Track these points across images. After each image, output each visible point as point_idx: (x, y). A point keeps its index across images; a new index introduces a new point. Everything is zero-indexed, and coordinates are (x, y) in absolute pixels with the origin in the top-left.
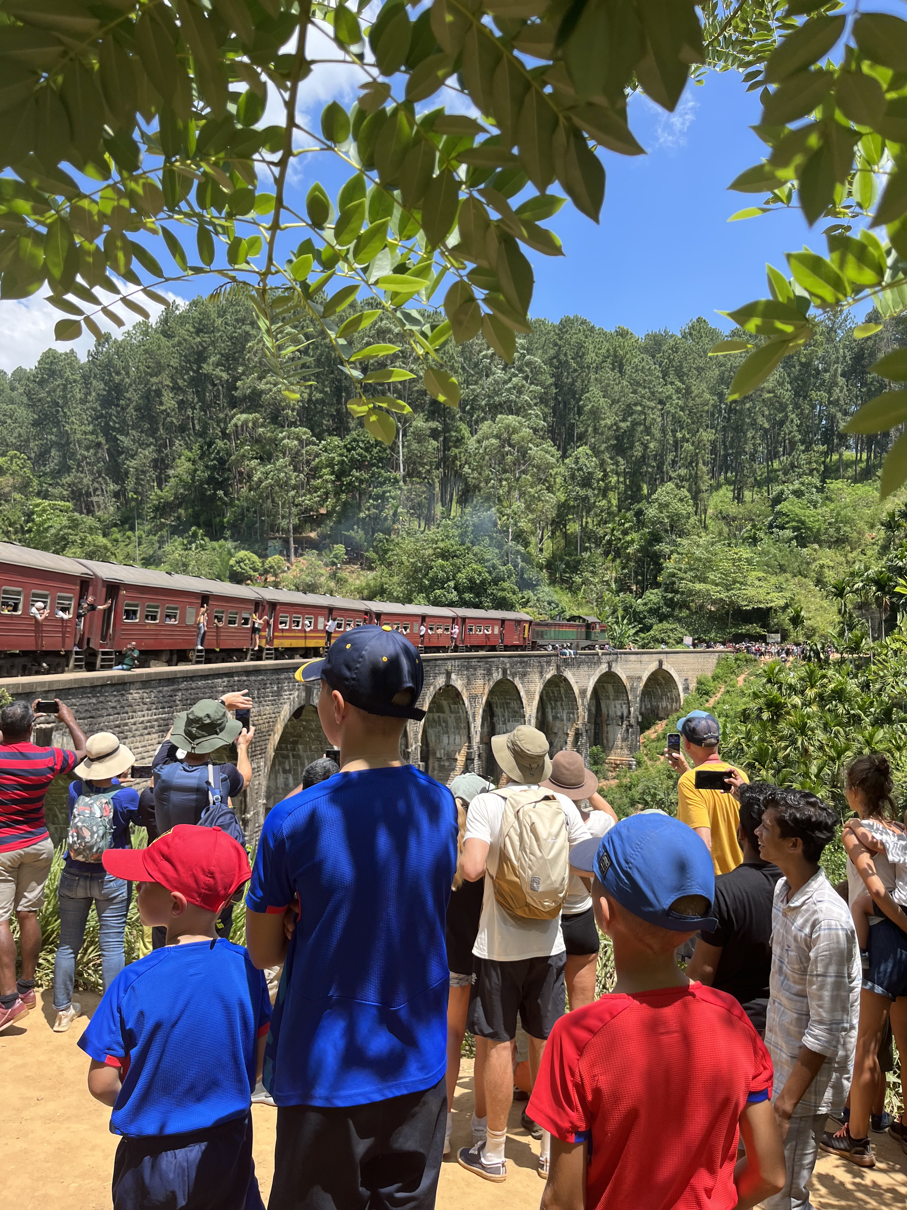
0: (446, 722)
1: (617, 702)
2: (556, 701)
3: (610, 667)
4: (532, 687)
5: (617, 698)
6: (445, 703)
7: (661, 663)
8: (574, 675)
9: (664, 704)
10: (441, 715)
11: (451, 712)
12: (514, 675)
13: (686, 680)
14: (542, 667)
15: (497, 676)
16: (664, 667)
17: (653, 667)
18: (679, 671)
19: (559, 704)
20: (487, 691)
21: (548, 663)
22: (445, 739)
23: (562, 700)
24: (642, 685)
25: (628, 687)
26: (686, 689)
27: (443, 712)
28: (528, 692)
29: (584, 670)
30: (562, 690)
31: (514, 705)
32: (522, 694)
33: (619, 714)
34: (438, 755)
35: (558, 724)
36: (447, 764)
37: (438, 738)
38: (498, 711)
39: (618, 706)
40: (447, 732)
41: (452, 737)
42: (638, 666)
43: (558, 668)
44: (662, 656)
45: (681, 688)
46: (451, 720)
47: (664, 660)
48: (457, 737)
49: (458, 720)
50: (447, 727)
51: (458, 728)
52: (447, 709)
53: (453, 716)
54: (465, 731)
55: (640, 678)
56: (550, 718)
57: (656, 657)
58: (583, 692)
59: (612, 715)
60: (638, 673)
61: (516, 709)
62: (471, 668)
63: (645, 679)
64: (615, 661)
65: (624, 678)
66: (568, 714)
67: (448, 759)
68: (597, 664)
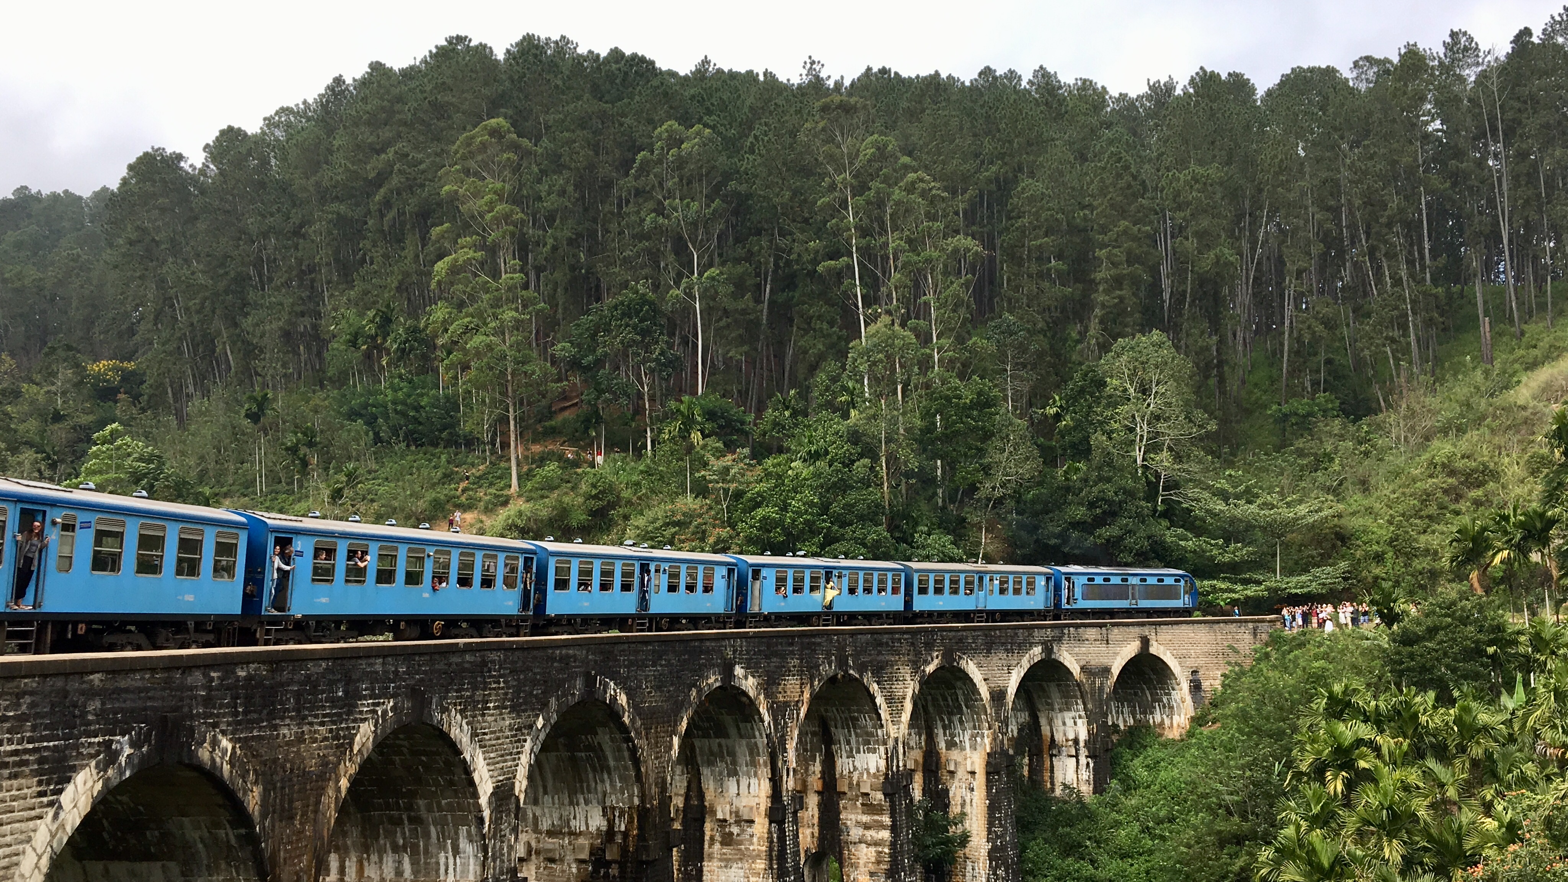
0: (732, 754)
1: (1068, 716)
2: (951, 714)
3: (1049, 651)
4: (898, 689)
5: (1065, 706)
6: (728, 720)
7: (1145, 642)
8: (979, 666)
9: (1158, 719)
10: (723, 741)
12: (862, 669)
13: (1194, 672)
14: (917, 652)
15: (828, 669)
16: (1153, 650)
17: (1131, 649)
18: (1180, 658)
19: (956, 719)
20: (807, 696)
21: (929, 646)
22: (732, 787)
23: (961, 713)
24: (1112, 682)
25: (1084, 684)
26: (1196, 687)
27: (727, 736)
28: (890, 700)
29: (998, 658)
30: (960, 692)
31: (866, 721)
32: (879, 700)
33: (1071, 736)
34: (720, 816)
35: (955, 754)
36: (735, 830)
37: (720, 782)
38: (839, 734)
39: (1070, 722)
41: (744, 782)
42: (1103, 648)
43: (948, 655)
44: (1146, 631)
46: (741, 750)
47: (1152, 637)
48: (754, 781)
49: (753, 751)
50: (734, 763)
51: (753, 764)
52: (733, 731)
53: (744, 742)
54: (765, 772)
55: (1106, 671)
56: (942, 745)
57: (1137, 630)
58: (998, 696)
59: (1059, 737)
60: (1104, 661)
61: (870, 729)
62: (776, 654)
63: (1116, 671)
64: (1059, 640)
65: (1075, 669)
66: (973, 737)
67: (738, 822)
68: (1024, 646)
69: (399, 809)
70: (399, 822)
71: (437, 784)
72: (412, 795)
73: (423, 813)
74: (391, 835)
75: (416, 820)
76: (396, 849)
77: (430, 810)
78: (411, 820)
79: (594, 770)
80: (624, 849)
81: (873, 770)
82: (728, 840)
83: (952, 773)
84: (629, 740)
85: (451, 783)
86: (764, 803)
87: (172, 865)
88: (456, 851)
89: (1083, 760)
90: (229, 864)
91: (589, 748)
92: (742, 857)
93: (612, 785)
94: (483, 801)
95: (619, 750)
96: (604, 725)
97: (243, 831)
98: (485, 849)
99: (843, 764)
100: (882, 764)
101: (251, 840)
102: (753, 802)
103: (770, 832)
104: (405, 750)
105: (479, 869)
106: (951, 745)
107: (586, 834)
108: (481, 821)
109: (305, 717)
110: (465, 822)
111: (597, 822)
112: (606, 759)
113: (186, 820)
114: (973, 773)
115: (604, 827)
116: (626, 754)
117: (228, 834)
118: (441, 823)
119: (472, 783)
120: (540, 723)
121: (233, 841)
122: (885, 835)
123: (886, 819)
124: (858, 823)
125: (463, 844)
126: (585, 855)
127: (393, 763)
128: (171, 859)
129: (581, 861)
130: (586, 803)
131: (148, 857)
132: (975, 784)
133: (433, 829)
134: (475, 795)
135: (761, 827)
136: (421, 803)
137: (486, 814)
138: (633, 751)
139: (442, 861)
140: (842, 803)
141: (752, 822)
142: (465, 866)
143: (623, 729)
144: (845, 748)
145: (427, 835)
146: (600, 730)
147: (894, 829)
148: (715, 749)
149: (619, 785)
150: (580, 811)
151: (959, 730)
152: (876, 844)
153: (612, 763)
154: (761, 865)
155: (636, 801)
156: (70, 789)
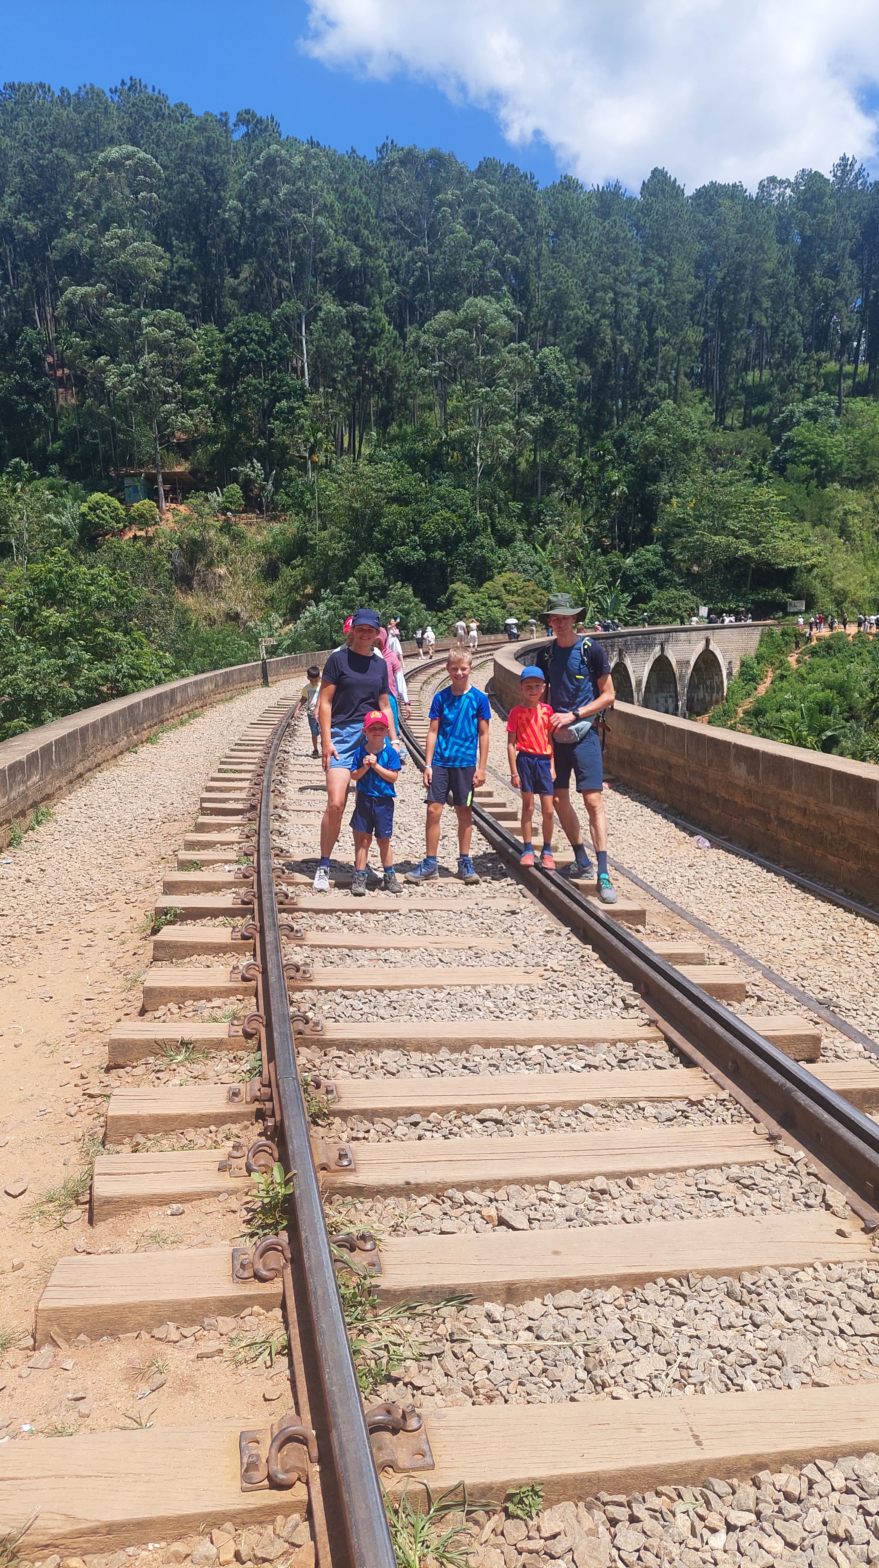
3: (662, 649)
7: (708, 641)
9: (701, 695)
13: (730, 663)
16: (711, 648)
17: (700, 647)
18: (724, 652)
24: (690, 671)
25: (677, 676)
26: (730, 674)
29: (640, 655)
42: (686, 646)
44: (709, 633)
45: (725, 673)
47: (711, 638)
55: (688, 662)
57: (703, 633)
58: (639, 683)
60: (687, 657)
63: (692, 663)
64: (667, 640)
65: (674, 664)
68: (650, 646)
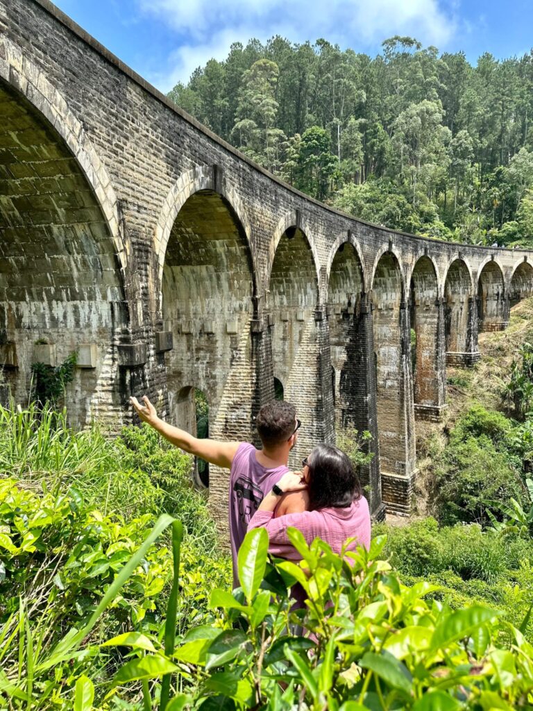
0: (385, 283)
1: (495, 285)
2: (455, 281)
3: (493, 258)
4: (443, 266)
5: (495, 281)
6: (385, 269)
7: (526, 258)
8: (470, 261)
9: (524, 289)
10: (382, 279)
11: (389, 276)
12: (432, 254)
14: (450, 252)
15: (421, 253)
16: (528, 261)
17: (521, 260)
19: (457, 282)
20: (414, 263)
21: (454, 250)
22: (384, 296)
23: (459, 279)
24: (513, 272)
25: (504, 273)
27: (383, 276)
28: (440, 268)
29: (476, 258)
30: (460, 272)
31: (430, 278)
32: (437, 269)
33: (496, 292)
34: (379, 307)
35: (456, 297)
36: (385, 313)
37: (379, 295)
38: (418, 283)
39: (495, 287)
40: (386, 291)
41: (389, 295)
42: (511, 259)
43: (460, 254)
44: (527, 254)
46: (389, 282)
47: (528, 256)
48: (394, 294)
49: (394, 281)
50: (386, 287)
51: (394, 287)
52: (386, 274)
53: (390, 278)
54: (399, 290)
55: (512, 268)
56: (450, 293)
57: (523, 254)
58: (475, 274)
59: (490, 293)
60: (510, 265)
61: (431, 280)
62: (405, 242)
63: (515, 268)
64: (497, 254)
65: (502, 269)
66: (464, 289)
67: (386, 310)
68: (485, 255)
69: (281, 276)
70: (281, 282)
71: (298, 264)
72: (288, 270)
73: (292, 278)
74: (277, 287)
75: (289, 281)
76: (280, 293)
77: (295, 277)
78: (287, 281)
79: (343, 278)
80: (355, 309)
81: (431, 297)
82: (382, 316)
83: (454, 303)
84: (360, 264)
85: (305, 263)
86: (398, 302)
87: (211, 267)
88: (306, 293)
89: (500, 301)
90: (236, 265)
91: (341, 269)
92: (387, 323)
93: (350, 285)
94: (318, 271)
95: (355, 269)
96: (350, 258)
97: (243, 247)
98: (318, 292)
99: (418, 295)
100: (435, 294)
101: (248, 252)
102: (393, 302)
103: (400, 313)
104: (286, 248)
105: (315, 301)
106: (454, 293)
107: (339, 304)
108: (317, 280)
109: (263, 203)
110: (310, 281)
111: (344, 299)
112: (348, 273)
113: (217, 242)
114: (463, 303)
115: (347, 301)
116: (358, 271)
117: (237, 249)
118: (299, 282)
119: (313, 263)
120: (334, 246)
121: (239, 253)
122: (436, 320)
123: (437, 315)
124: (424, 317)
125: (309, 290)
126: (339, 312)
127: (280, 255)
128: (210, 264)
129: (337, 314)
130: (339, 292)
131: (201, 263)
132: (463, 307)
133: (296, 285)
134: (315, 269)
135: (396, 311)
136: (291, 273)
137: (319, 277)
138: (361, 269)
139: (300, 298)
140: (417, 309)
141: (392, 309)
142: (309, 300)
143: (358, 259)
144: (420, 289)
145: (293, 287)
146: (347, 260)
147: (439, 318)
148: (378, 281)
149: (353, 284)
150: (337, 295)
151: (458, 286)
152: (431, 323)
153: (351, 275)
154: (396, 325)
155: (361, 290)
156: (180, 179)
